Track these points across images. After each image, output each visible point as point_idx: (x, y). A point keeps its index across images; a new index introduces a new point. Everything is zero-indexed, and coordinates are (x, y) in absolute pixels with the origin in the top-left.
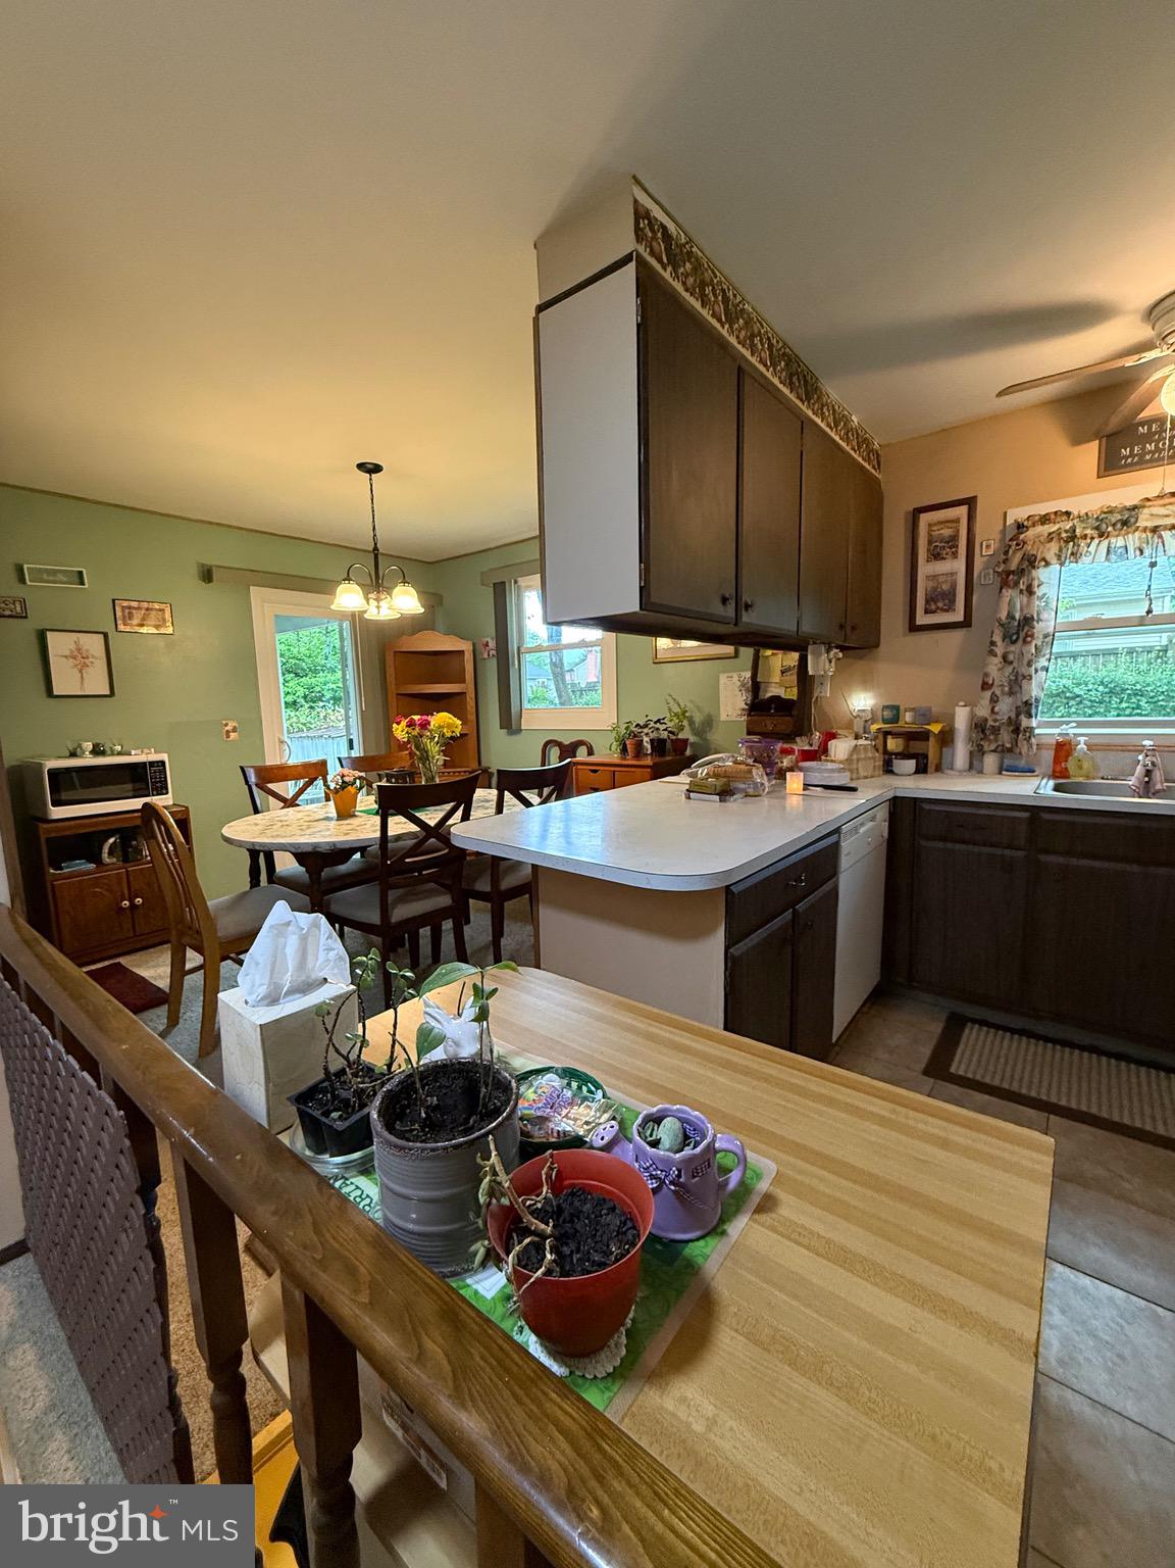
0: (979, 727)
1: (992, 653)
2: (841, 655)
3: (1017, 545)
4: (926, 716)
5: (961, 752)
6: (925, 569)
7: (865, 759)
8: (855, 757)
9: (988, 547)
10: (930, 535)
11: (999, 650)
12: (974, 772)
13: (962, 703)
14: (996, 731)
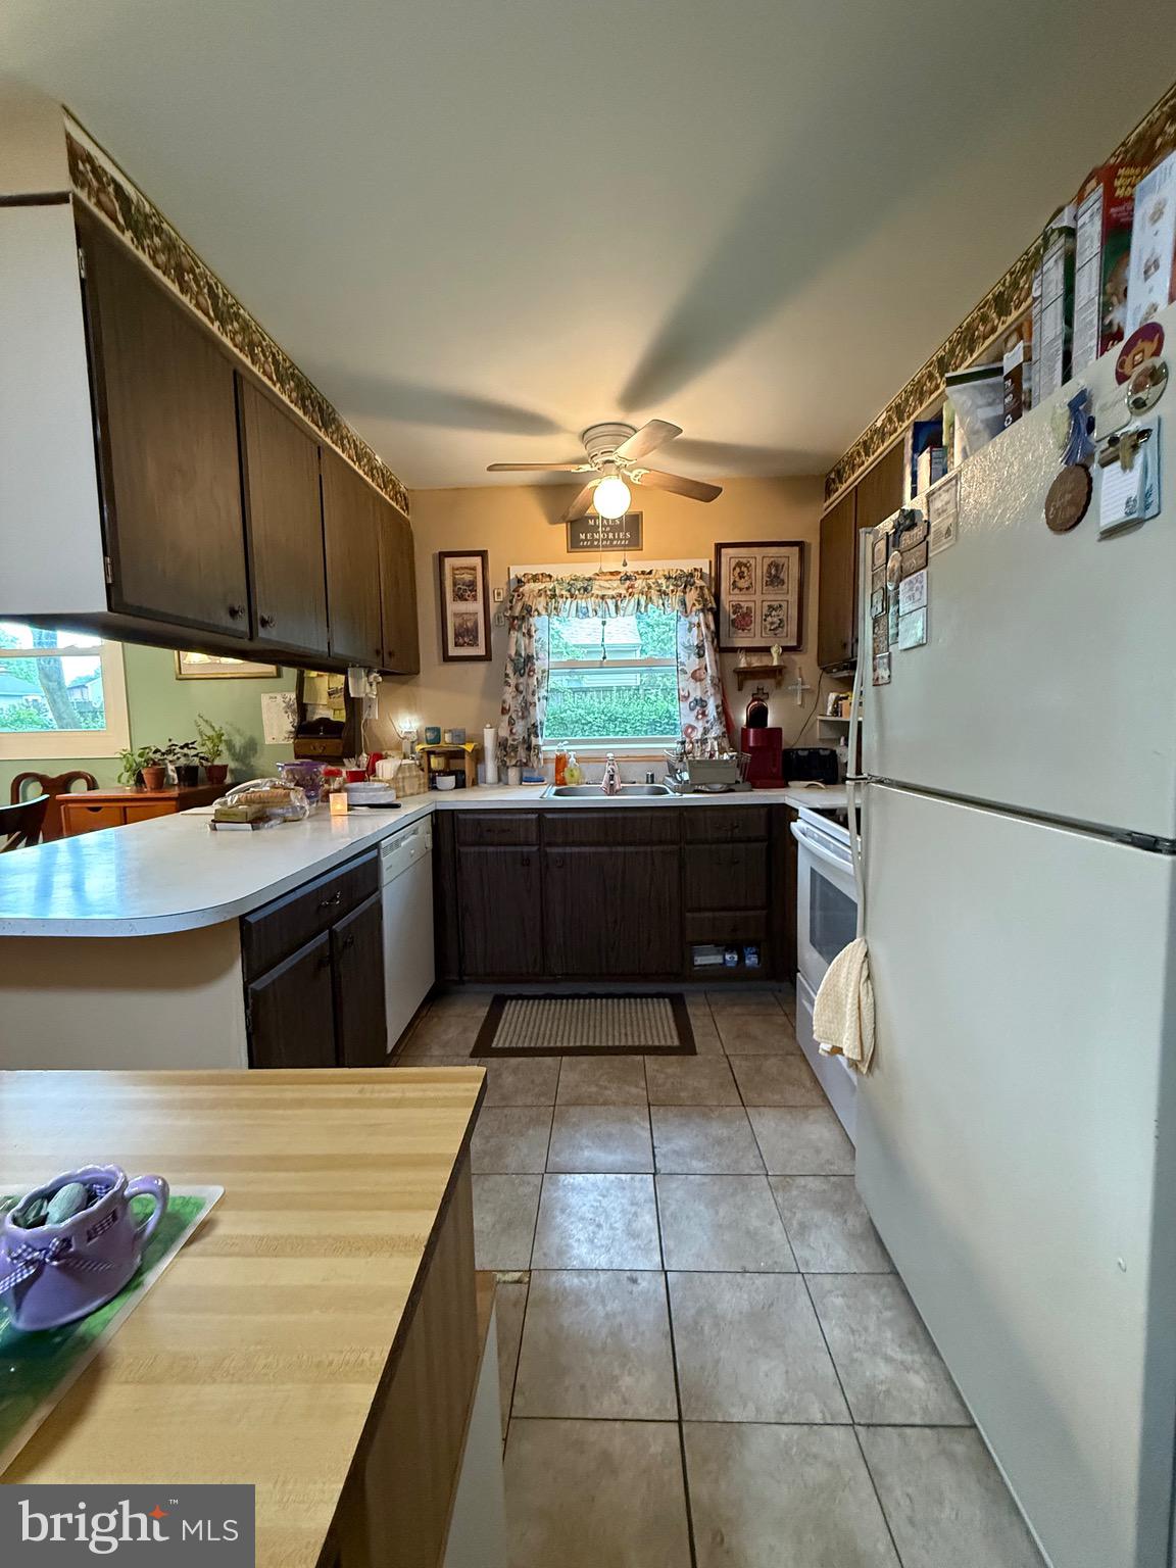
0: (501, 744)
1: (507, 684)
2: (380, 679)
3: (519, 596)
4: (460, 736)
5: (490, 768)
6: (453, 607)
7: (410, 777)
8: (400, 776)
9: (499, 594)
10: (454, 578)
11: (512, 681)
12: (501, 784)
13: (488, 726)
14: (515, 749)
